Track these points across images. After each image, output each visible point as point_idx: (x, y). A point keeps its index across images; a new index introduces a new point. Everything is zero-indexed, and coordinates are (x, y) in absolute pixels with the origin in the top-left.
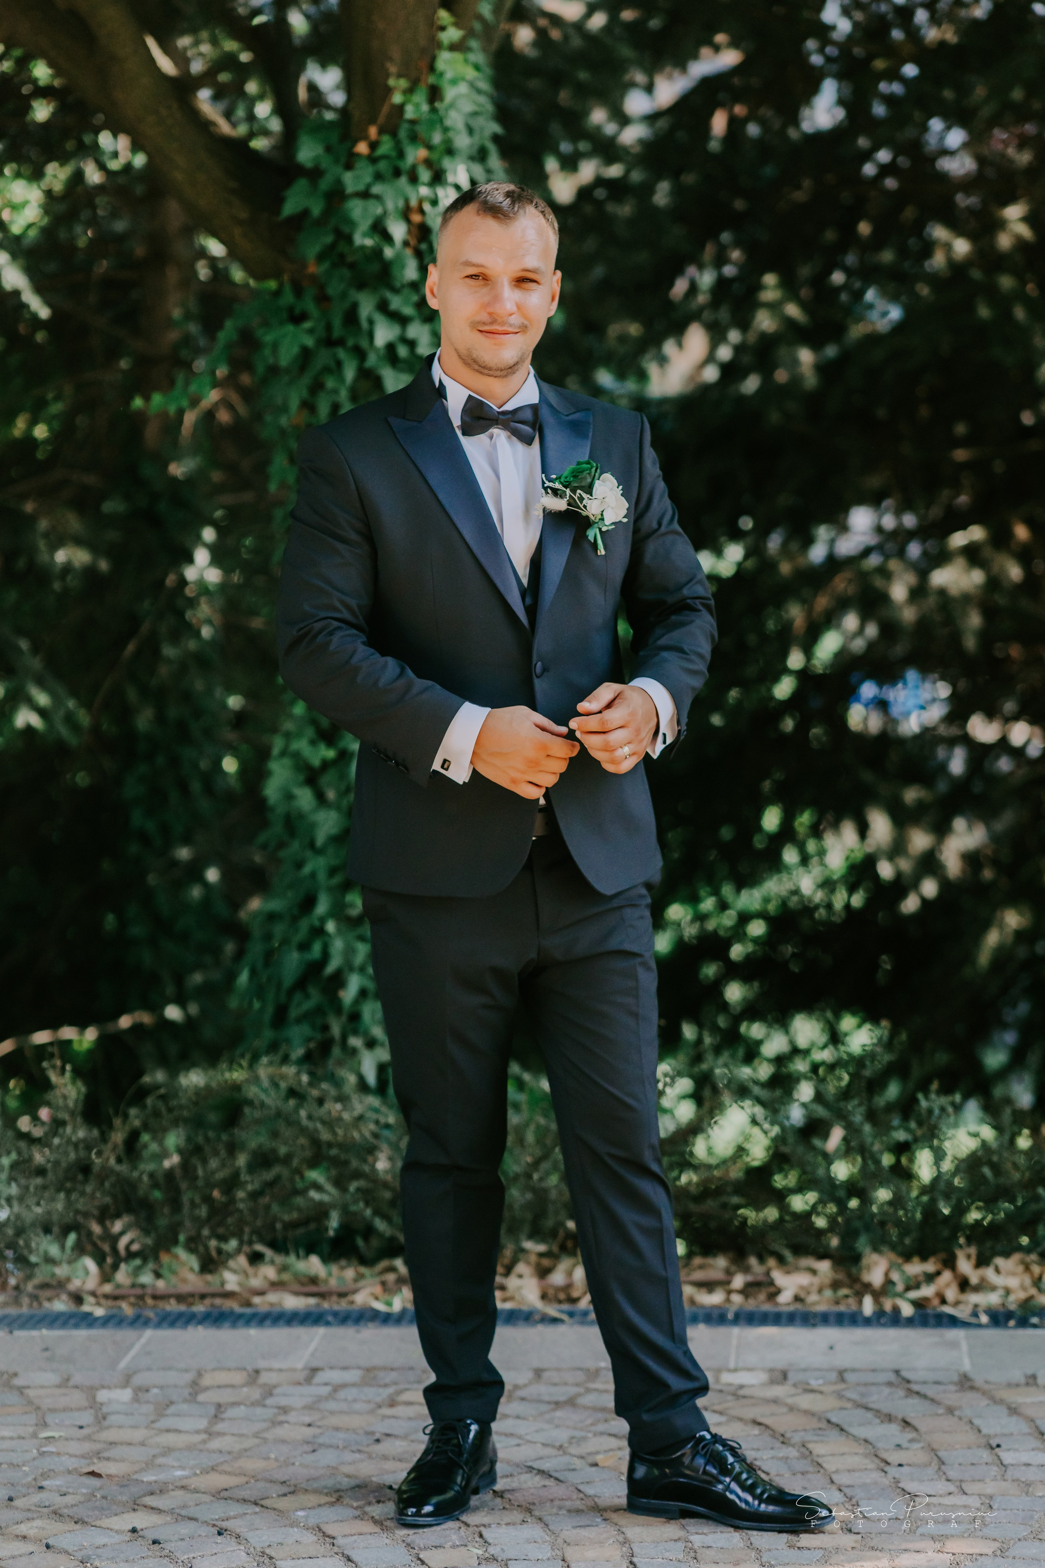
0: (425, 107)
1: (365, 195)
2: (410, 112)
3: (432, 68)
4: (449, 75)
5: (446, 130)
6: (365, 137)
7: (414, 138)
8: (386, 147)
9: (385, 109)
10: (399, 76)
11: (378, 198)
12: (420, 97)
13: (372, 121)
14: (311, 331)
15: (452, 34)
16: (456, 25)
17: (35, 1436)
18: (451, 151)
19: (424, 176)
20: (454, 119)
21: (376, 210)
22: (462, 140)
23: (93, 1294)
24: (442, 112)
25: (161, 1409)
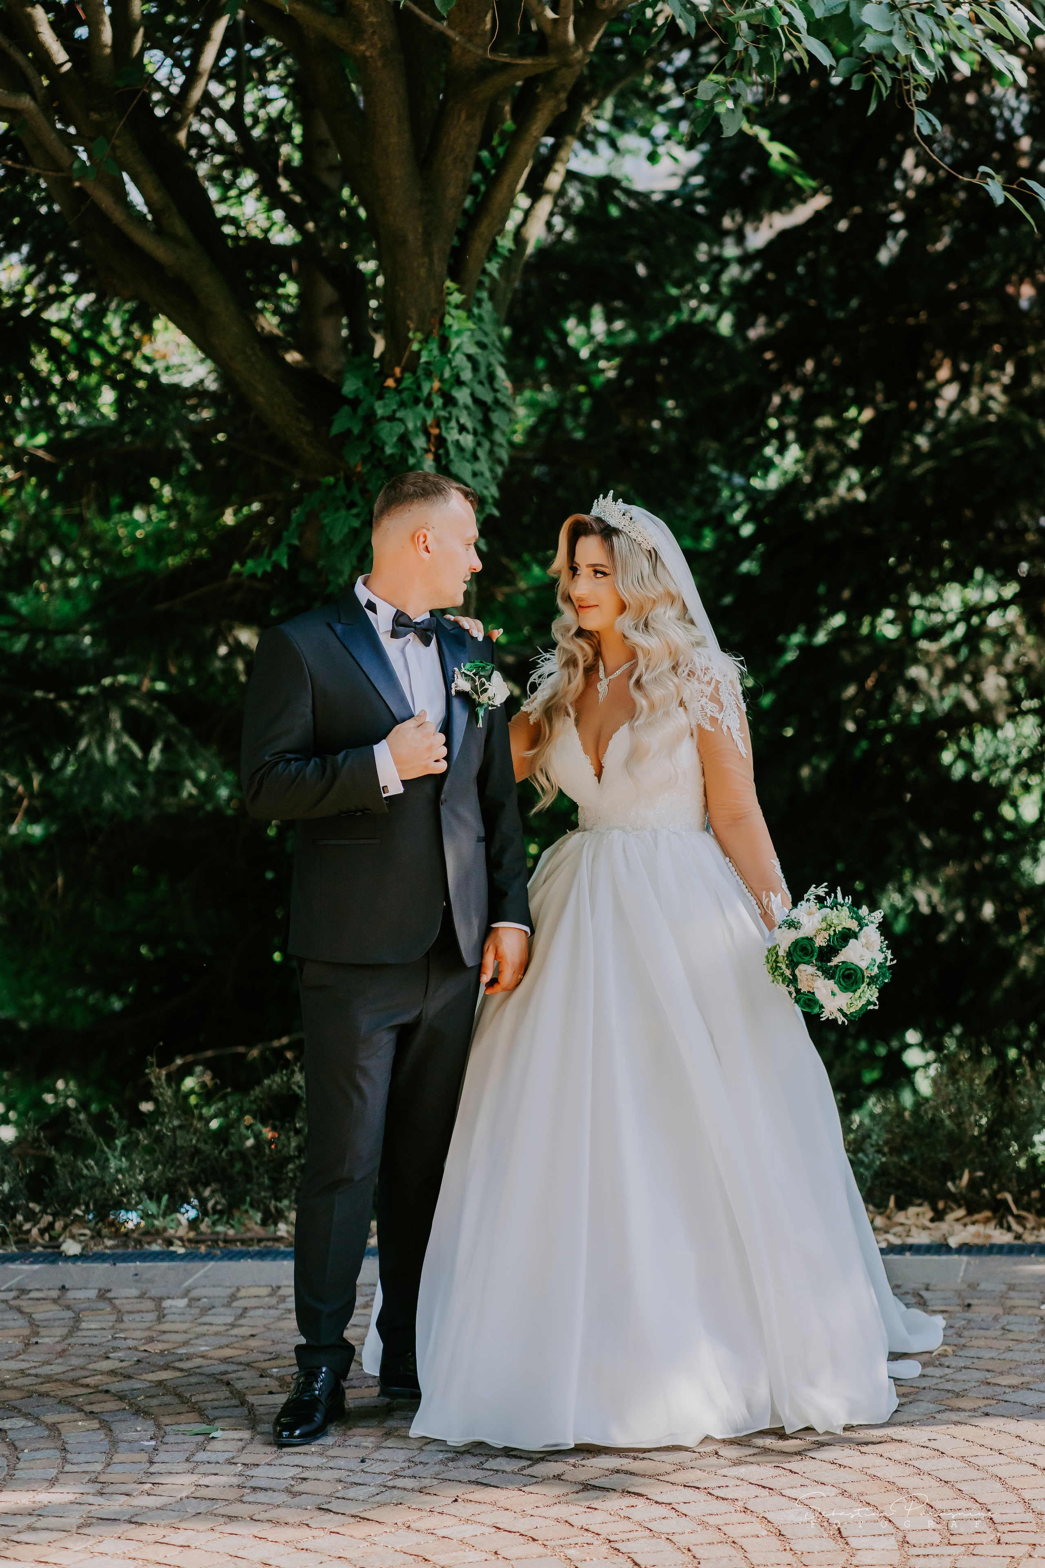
0: (436, 352)
1: (391, 418)
2: (425, 357)
3: (442, 323)
4: (455, 328)
5: (453, 367)
6: (392, 375)
7: (429, 375)
8: (408, 381)
9: (407, 355)
10: (416, 330)
11: (401, 420)
12: (434, 346)
13: (398, 364)
14: (357, 516)
15: (457, 298)
16: (460, 291)
17: (113, 1327)
18: (459, 382)
19: (438, 402)
20: (459, 360)
21: (399, 429)
22: (467, 375)
23: (181, 1239)
24: (450, 355)
25: (205, 1311)
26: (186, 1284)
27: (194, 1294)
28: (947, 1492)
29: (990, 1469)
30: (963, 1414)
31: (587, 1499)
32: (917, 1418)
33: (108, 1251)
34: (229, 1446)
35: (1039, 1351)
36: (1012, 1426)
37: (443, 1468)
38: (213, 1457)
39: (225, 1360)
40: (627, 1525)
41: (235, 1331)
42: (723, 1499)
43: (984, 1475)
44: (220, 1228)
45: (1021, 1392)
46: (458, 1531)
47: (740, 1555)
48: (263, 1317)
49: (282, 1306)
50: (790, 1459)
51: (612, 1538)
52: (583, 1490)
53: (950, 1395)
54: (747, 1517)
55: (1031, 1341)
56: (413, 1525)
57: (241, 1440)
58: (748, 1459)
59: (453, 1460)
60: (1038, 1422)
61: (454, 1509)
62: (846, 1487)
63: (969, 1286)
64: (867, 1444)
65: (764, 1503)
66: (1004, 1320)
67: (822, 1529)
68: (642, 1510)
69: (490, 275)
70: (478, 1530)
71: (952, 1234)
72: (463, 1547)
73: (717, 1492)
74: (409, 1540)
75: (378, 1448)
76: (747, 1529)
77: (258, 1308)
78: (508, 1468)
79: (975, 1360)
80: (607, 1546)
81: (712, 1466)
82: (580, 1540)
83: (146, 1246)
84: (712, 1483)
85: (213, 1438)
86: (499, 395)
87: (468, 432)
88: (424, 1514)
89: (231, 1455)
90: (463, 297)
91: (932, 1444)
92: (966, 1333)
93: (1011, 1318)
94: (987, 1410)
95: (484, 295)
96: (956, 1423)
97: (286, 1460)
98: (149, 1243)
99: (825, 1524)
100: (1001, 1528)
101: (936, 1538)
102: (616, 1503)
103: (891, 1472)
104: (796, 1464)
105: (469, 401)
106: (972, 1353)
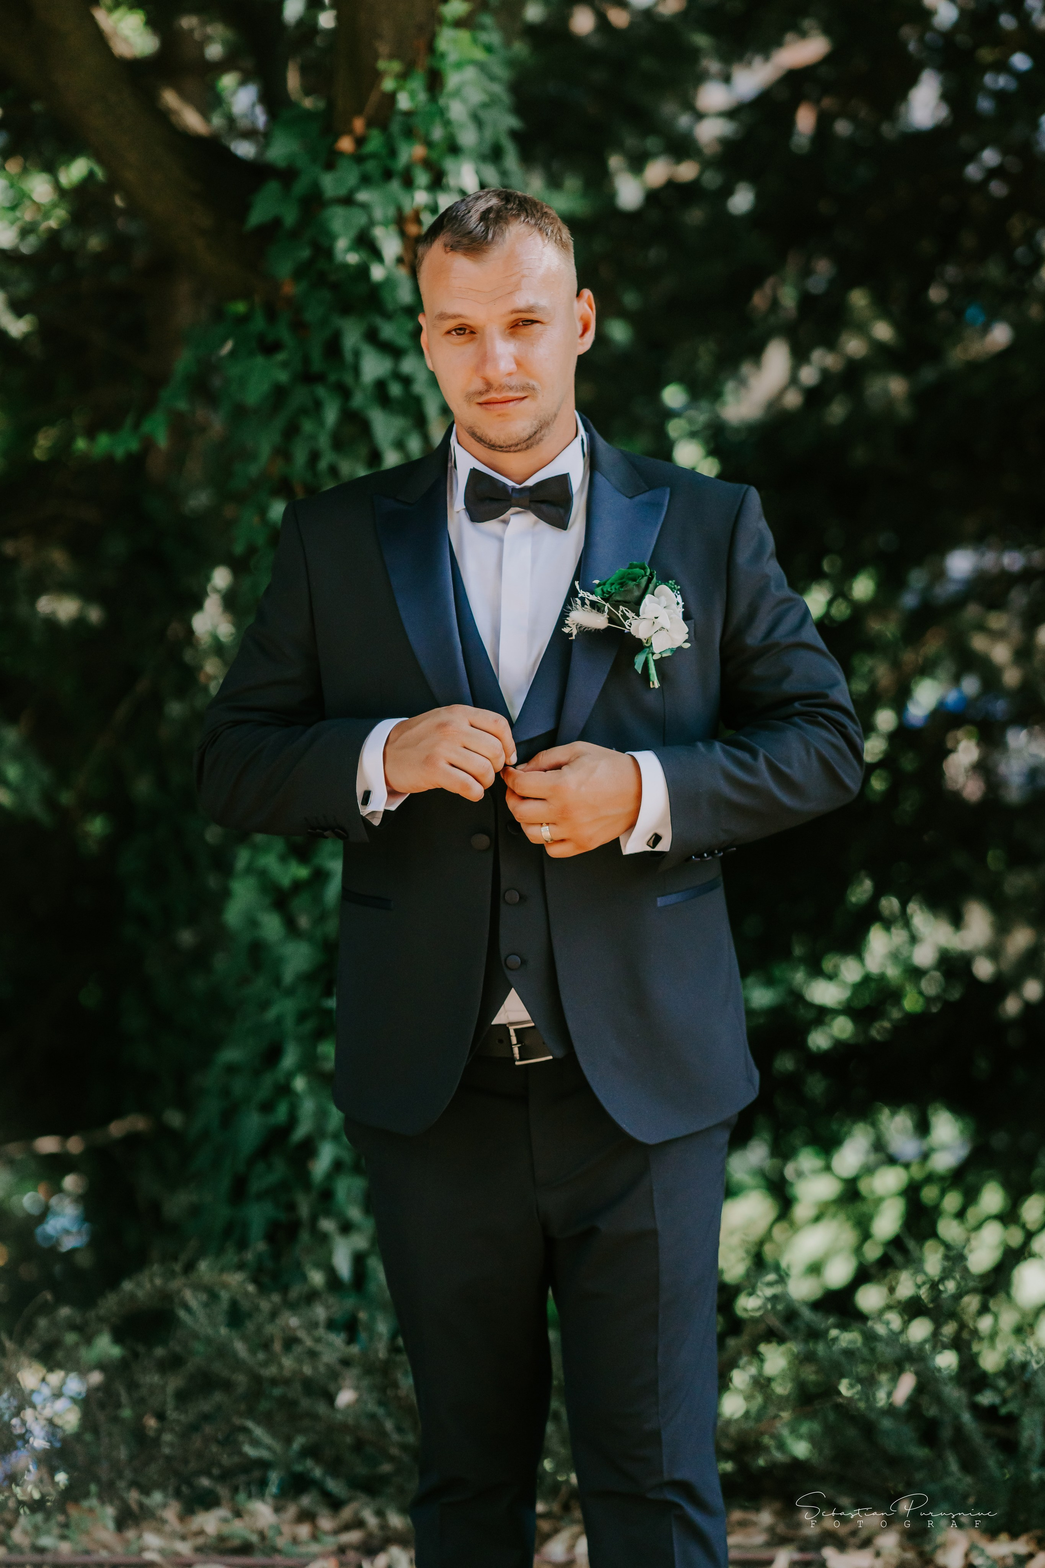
0: (422, 96)
1: (348, 201)
2: (404, 102)
3: (431, 49)
4: (452, 57)
5: (447, 123)
7: (409, 133)
8: (375, 143)
9: (374, 98)
10: (392, 57)
12: (417, 83)
13: (359, 112)
14: (284, 364)
15: (458, 7)
18: (454, 149)
19: (421, 179)
20: (457, 111)
21: (360, 219)
22: (467, 139)
24: (443, 103)
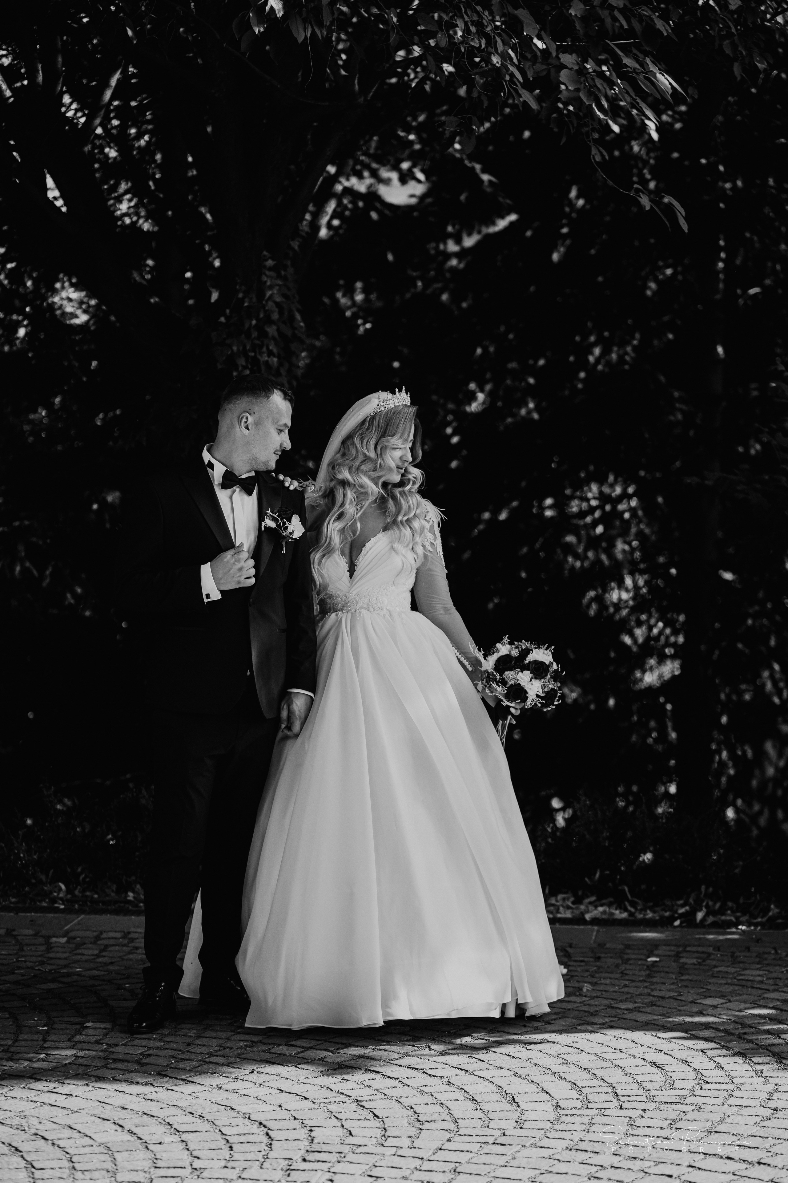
0: (255, 300)
1: (222, 344)
2: (247, 303)
3: (260, 280)
4: (268, 283)
7: (249, 315)
8: (235, 319)
9: (234, 301)
10: (242, 284)
12: (254, 296)
13: (228, 307)
15: (270, 263)
16: (273, 259)
17: (16, 954)
18: (269, 321)
19: (255, 334)
20: (271, 306)
21: (227, 352)
22: (275, 316)
23: (61, 899)
24: (264, 302)
25: (79, 946)
26: (66, 928)
27: (72, 934)
28: (585, 1075)
29: (614, 1062)
30: (595, 1026)
31: (341, 1074)
32: (565, 1028)
33: (12, 905)
34: (97, 1032)
35: (646, 987)
36: (628, 1034)
37: (243, 1051)
38: (87, 1039)
39: (93, 978)
40: (369, 1091)
41: (100, 960)
42: (434, 1076)
43: (611, 1065)
44: (88, 893)
45: (634, 1013)
46: (254, 1091)
47: (447, 1111)
48: (118, 951)
49: (131, 945)
50: (479, 1052)
51: (359, 1099)
52: (339, 1068)
53: (586, 1014)
54: (451, 1088)
55: (641, 981)
56: (223, 1087)
57: (105, 1029)
58: (450, 1051)
59: (250, 1046)
60: (646, 1032)
61: (250, 1077)
62: (517, 1070)
63: (599, 945)
64: (531, 1043)
65: (462, 1079)
66: (623, 967)
67: (502, 1097)
68: (379, 1082)
69: (293, 249)
70: (268, 1091)
71: (588, 912)
72: (258, 1101)
73: (429, 1072)
74: (220, 1096)
75: (199, 1037)
76: (451, 1096)
77: (116, 945)
78: (287, 1053)
79: (603, 993)
80: (355, 1104)
81: (426, 1055)
82: (337, 1100)
83: (38, 903)
84: (426, 1066)
85: (87, 1027)
86: (296, 332)
87: (274, 356)
88: (231, 1080)
89: (99, 1038)
90: (275, 262)
91: (575, 1045)
92: (597, 975)
93: (628, 966)
94: (612, 1024)
95: (289, 263)
96: (591, 1032)
97: (136, 1042)
98: (40, 901)
99: (504, 1094)
100: (622, 1099)
101: (579, 1104)
102: (360, 1076)
103: (548, 1062)
104: (482, 1055)
105: (276, 334)
106: (602, 988)
